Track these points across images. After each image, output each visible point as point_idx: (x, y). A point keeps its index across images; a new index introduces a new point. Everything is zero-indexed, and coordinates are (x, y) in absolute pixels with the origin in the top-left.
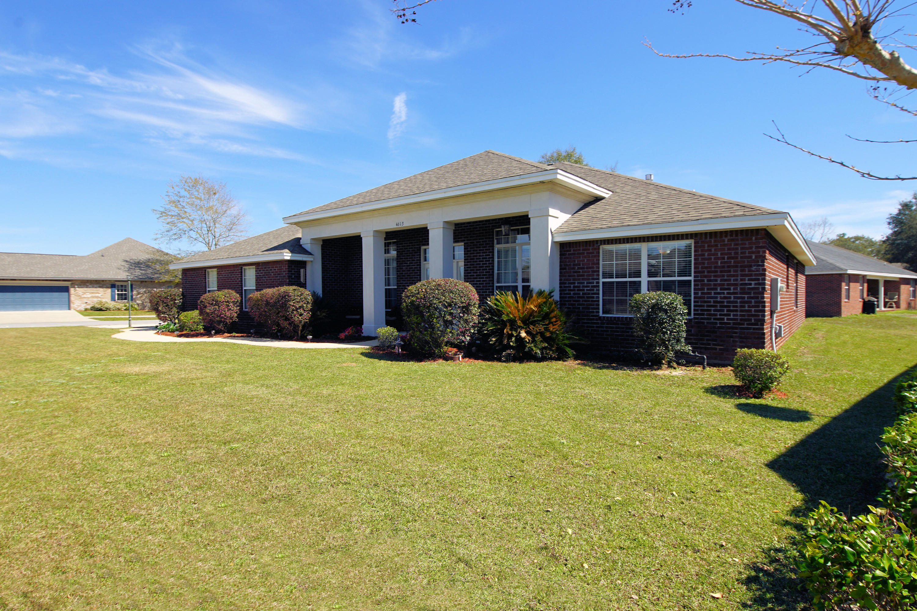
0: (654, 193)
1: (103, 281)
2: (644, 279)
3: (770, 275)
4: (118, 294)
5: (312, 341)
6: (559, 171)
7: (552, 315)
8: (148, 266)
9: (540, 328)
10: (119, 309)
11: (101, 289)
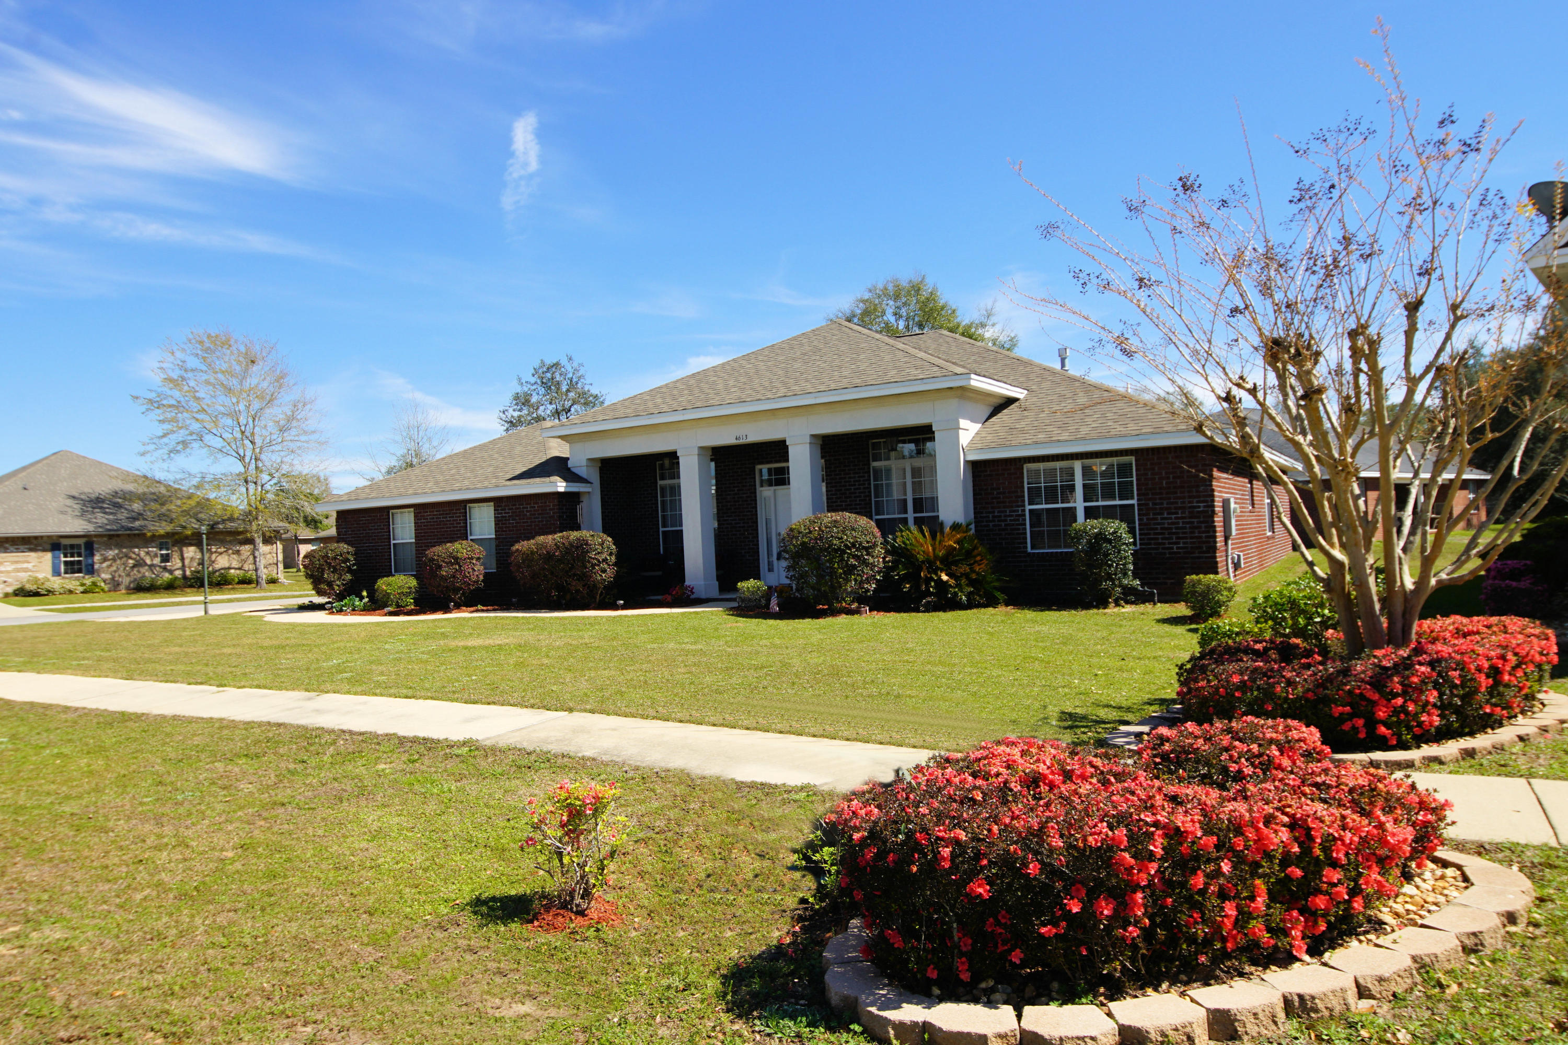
0: (1081, 394)
1: (36, 538)
2: (1079, 503)
3: (1219, 496)
4: (66, 563)
5: (624, 607)
6: (973, 376)
7: (976, 552)
8: (118, 506)
9: (965, 568)
10: (71, 592)
11: (33, 554)
